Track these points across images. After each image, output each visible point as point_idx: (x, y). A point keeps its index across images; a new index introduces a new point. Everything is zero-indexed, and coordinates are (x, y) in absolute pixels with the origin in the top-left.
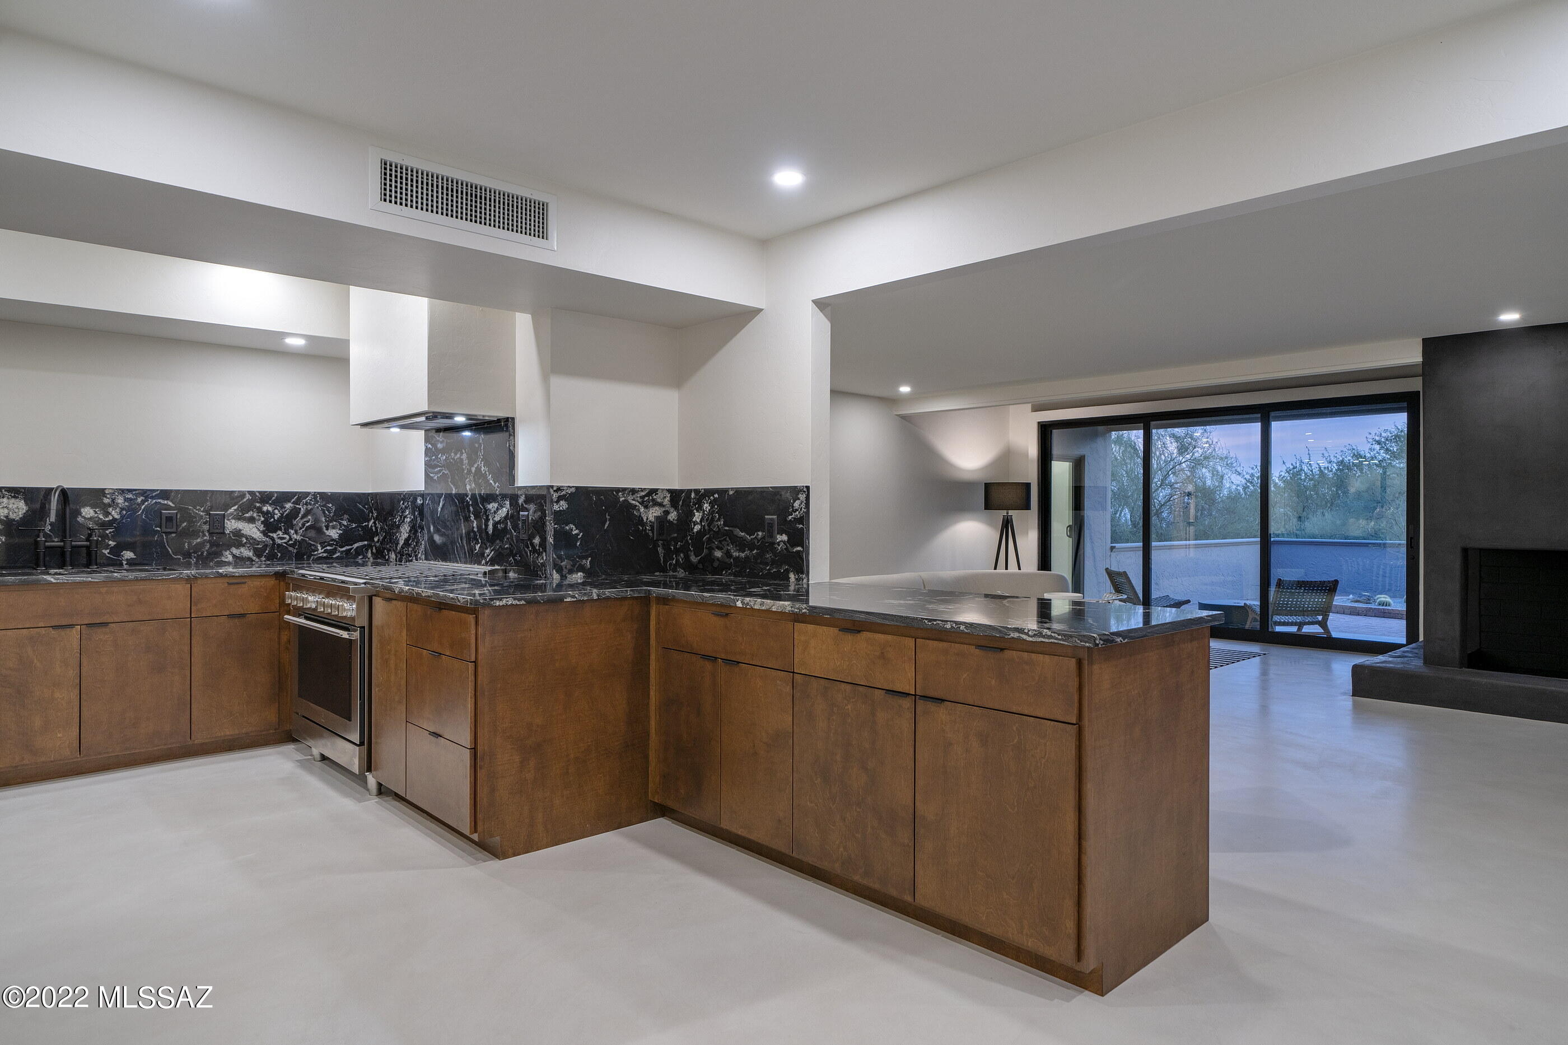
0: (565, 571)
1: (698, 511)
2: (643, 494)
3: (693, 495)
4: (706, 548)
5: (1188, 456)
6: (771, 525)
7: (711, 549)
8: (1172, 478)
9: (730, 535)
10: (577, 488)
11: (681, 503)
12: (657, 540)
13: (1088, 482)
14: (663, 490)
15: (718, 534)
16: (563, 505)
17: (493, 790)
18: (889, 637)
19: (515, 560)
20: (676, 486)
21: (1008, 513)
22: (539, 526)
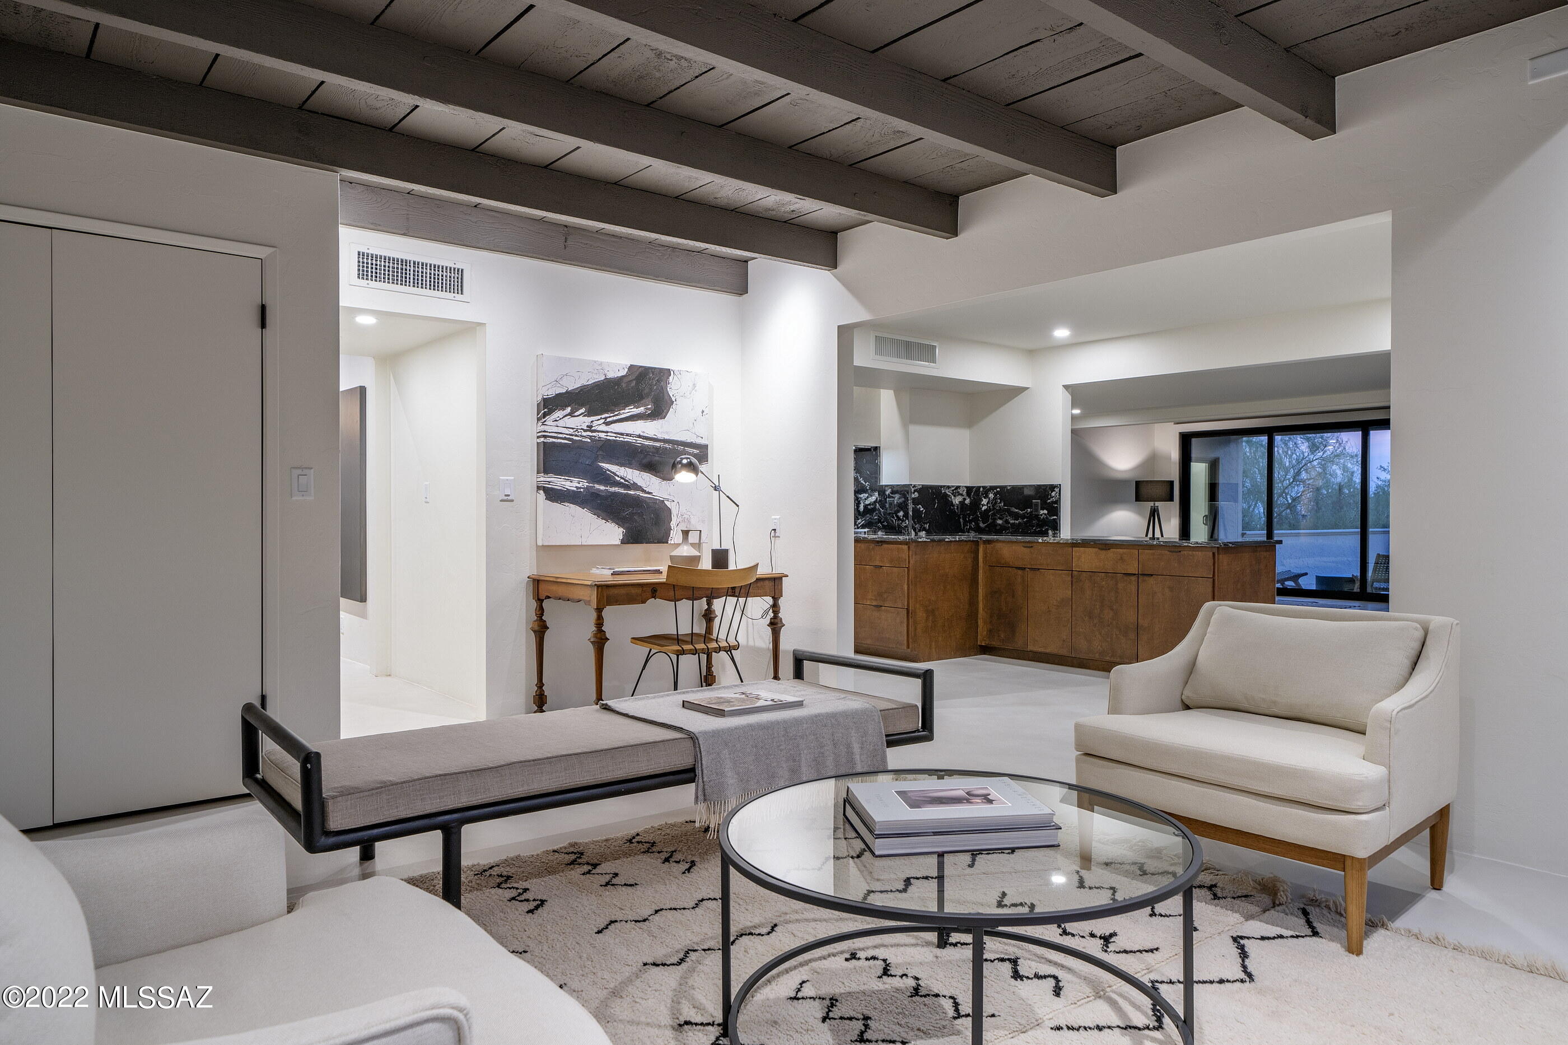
0: (917, 530)
1: (985, 498)
2: (953, 488)
3: (981, 489)
4: (991, 519)
5: (1319, 454)
6: (1036, 505)
7: (995, 520)
8: (1304, 475)
9: (1008, 511)
10: (922, 485)
11: (972, 494)
12: (960, 515)
13: (1222, 480)
14: (963, 486)
15: (1000, 510)
16: (916, 495)
17: (916, 629)
18: (1125, 550)
19: (883, 525)
20: (968, 485)
21: (1154, 504)
22: (903, 506)
